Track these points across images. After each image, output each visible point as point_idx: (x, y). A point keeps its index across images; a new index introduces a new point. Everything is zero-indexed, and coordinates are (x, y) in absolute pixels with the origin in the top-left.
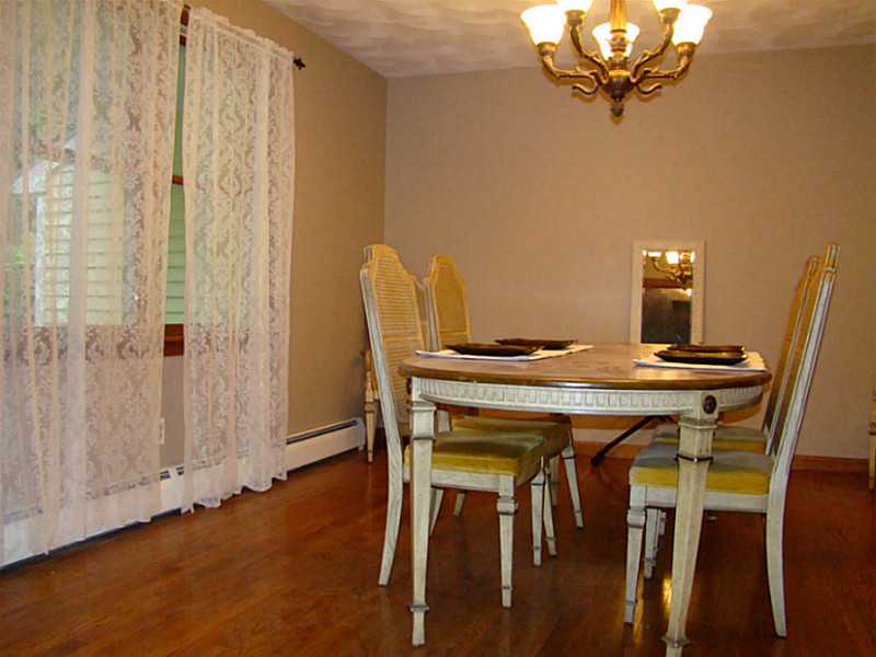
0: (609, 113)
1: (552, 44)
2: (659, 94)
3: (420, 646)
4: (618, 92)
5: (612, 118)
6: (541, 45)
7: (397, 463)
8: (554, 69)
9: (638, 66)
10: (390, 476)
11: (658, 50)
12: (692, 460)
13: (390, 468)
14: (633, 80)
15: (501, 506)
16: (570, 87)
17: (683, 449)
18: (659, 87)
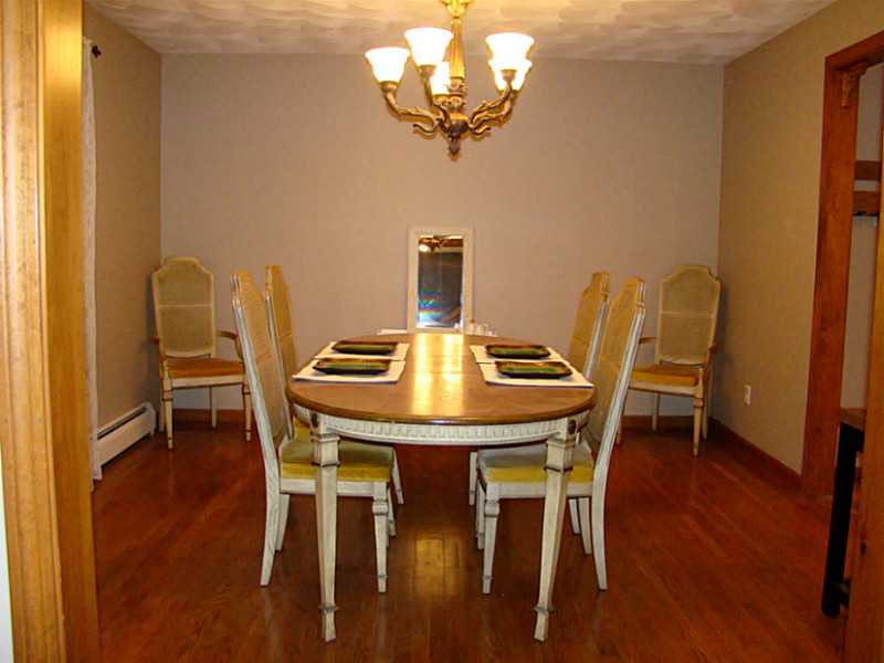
0: (447, 151)
1: (394, 83)
2: (489, 135)
3: (332, 641)
4: (456, 133)
5: (449, 155)
6: (384, 84)
7: (274, 476)
8: (396, 107)
9: (475, 114)
10: (268, 489)
11: (497, 104)
12: (558, 471)
13: (268, 480)
14: (471, 126)
15: (375, 508)
16: (412, 124)
17: (550, 461)
18: (488, 129)
